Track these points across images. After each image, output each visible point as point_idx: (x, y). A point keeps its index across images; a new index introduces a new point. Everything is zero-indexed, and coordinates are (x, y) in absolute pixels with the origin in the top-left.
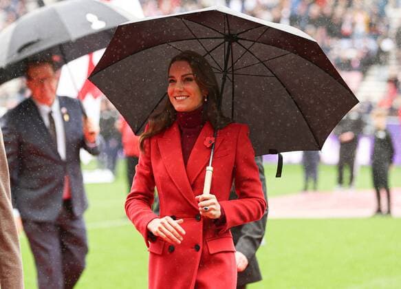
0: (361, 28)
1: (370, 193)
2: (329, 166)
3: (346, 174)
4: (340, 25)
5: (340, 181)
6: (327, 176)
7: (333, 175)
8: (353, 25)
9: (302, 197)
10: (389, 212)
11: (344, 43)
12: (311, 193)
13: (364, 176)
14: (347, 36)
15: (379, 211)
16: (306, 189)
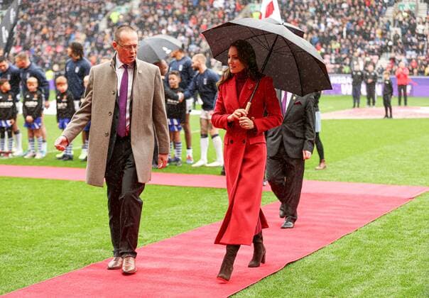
0: (378, 36)
1: (383, 108)
2: (364, 96)
3: (371, 100)
4: (369, 34)
5: (369, 103)
6: (363, 101)
7: (366, 100)
8: (375, 34)
9: (352, 110)
10: (391, 116)
11: (371, 42)
12: (356, 108)
13: (380, 101)
14: (373, 39)
15: (387, 116)
16: (354, 106)
